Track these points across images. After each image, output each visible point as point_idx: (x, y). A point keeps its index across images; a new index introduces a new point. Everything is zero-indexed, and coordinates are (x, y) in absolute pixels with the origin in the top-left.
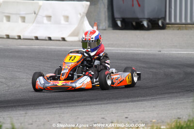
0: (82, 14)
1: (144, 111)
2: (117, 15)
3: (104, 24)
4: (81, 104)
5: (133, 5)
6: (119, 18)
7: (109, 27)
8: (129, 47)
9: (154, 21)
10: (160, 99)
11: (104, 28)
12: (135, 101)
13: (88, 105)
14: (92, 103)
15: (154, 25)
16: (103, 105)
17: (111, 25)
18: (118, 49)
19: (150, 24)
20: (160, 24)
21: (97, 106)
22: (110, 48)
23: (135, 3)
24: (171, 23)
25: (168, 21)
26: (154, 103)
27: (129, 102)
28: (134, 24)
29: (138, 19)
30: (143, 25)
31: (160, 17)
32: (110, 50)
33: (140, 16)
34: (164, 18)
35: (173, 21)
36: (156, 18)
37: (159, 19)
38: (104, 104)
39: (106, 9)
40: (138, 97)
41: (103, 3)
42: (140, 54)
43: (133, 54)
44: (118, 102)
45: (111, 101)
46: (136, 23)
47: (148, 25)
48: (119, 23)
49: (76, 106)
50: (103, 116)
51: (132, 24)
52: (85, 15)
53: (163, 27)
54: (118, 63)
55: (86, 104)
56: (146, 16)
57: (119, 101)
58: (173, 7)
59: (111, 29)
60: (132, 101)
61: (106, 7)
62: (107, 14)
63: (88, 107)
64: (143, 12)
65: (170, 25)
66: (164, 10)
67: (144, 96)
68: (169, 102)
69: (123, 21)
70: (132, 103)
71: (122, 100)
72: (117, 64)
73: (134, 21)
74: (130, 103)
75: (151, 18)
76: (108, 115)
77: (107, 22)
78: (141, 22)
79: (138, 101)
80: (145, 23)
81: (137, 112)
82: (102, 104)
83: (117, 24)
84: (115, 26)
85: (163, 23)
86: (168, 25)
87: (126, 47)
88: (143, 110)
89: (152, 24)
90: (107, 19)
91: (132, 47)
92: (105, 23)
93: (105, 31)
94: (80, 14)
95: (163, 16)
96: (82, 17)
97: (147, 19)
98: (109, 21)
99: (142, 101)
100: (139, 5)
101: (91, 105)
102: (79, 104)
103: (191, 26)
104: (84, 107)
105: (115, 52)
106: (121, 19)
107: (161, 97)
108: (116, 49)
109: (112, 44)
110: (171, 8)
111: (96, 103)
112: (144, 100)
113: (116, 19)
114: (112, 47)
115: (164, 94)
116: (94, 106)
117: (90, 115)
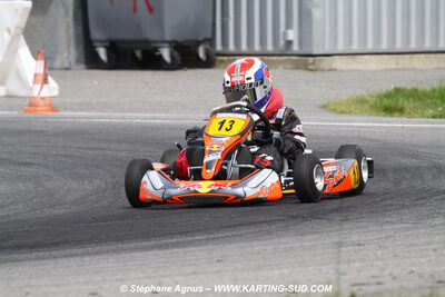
0: (13, 30)
1: (195, 273)
2: (96, 34)
3: (66, 55)
4: (28, 255)
5: (135, 10)
6: (102, 41)
7: (78, 62)
8: (132, 111)
9: (188, 47)
10: (227, 239)
11: (67, 65)
12: (166, 246)
13: (48, 258)
14: (56, 253)
15: (189, 56)
16: (87, 259)
17: (83, 59)
18: (106, 114)
19: (176, 54)
20: (202, 55)
21: (72, 259)
22: (85, 114)
23: (141, 3)
24: (226, 52)
25: (219, 47)
27: (153, 248)
28: (139, 54)
29: (147, 42)
30: (161, 57)
31: (201, 38)
32: (85, 118)
33: (152, 35)
34: (212, 41)
35: (232, 48)
36: (190, 41)
37: (198, 43)
38: (88, 254)
39: (70, 20)
40: (172, 234)
41: (64, 5)
42: (161, 127)
43: (145, 128)
44: (125, 250)
45: (106, 247)
46: (144, 53)
47: (172, 57)
48: (102, 53)
49: (15, 261)
50: (91, 288)
51: (134, 55)
52: (21, 31)
53: (209, 63)
54: (110, 150)
55: (41, 254)
56: (168, 37)
57: (126, 246)
58: (231, 14)
59: (83, 66)
60: (160, 247)
61: (71, 13)
62: (72, 31)
63: (49, 265)
64: (160, 25)
65: (225, 58)
66: (210, 21)
67: (187, 233)
68: (256, 249)
69: (112, 47)
70: (161, 252)
71: (133, 245)
72: (108, 152)
73: (138, 48)
74: (155, 252)
75: (180, 39)
76: (106, 286)
77: (72, 49)
78: (157, 49)
79: (175, 245)
80: (166, 54)
81: (179, 275)
82: (82, 255)
83: (96, 55)
84: (92, 61)
85: (207, 53)
86: (220, 58)
87: (122, 110)
88: (191, 269)
89: (181, 54)
90: (72, 43)
91: (137, 110)
92: (68, 52)
93: (68, 73)
94: (9, 31)
95: (209, 36)
96: (14, 39)
97: (170, 42)
98: (77, 48)
99: (184, 244)
100: (150, 10)
101: (55, 257)
102: (23, 256)
103: (275, 58)
104: (38, 262)
105: (101, 123)
106: (107, 44)
107: (230, 234)
108: (101, 114)
109: (89, 103)
110: (228, 16)
111: (68, 252)
112: (190, 243)
113: (95, 44)
114: (88, 110)
115: (235, 226)
116: (65, 261)
117: (57, 285)
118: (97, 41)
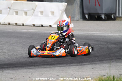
1: (85, 71)
2: (85, 11)
3: (77, 17)
5: (95, 5)
6: (87, 13)
7: (80, 18)
8: (91, 31)
11: (77, 19)
15: (109, 17)
17: (82, 18)
19: (106, 17)
20: (113, 17)
23: (97, 3)
24: (119, 16)
25: (117, 15)
26: (94, 66)
28: (96, 17)
29: (98, 14)
30: (102, 17)
31: (112, 13)
33: (100, 12)
34: (115, 13)
35: (121, 15)
36: (110, 14)
37: (112, 14)
40: (86, 62)
41: (77, 4)
42: (96, 36)
43: (91, 36)
46: (97, 16)
47: (105, 17)
48: (87, 16)
51: (95, 17)
52: (64, 11)
53: (114, 19)
56: (104, 12)
57: (74, 65)
59: (82, 20)
61: (79, 6)
62: (79, 10)
64: (102, 9)
65: (119, 18)
66: (115, 8)
67: (90, 62)
68: (104, 66)
69: (89, 15)
75: (107, 13)
77: (79, 15)
78: (101, 16)
79: (85, 65)
80: (103, 17)
81: (81, 71)
84: (84, 18)
85: (114, 17)
86: (117, 18)
87: (88, 31)
89: (107, 17)
90: (79, 14)
91: (92, 31)
92: (78, 16)
93: (78, 21)
94: (61, 11)
95: (115, 12)
96: (62, 13)
98: (80, 15)
100: (99, 5)
102: (47, 67)
106: (88, 14)
109: (81, 29)
110: (120, 7)
113: (85, 14)
114: (80, 31)
118: (86, 13)
